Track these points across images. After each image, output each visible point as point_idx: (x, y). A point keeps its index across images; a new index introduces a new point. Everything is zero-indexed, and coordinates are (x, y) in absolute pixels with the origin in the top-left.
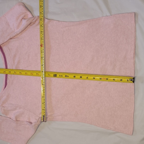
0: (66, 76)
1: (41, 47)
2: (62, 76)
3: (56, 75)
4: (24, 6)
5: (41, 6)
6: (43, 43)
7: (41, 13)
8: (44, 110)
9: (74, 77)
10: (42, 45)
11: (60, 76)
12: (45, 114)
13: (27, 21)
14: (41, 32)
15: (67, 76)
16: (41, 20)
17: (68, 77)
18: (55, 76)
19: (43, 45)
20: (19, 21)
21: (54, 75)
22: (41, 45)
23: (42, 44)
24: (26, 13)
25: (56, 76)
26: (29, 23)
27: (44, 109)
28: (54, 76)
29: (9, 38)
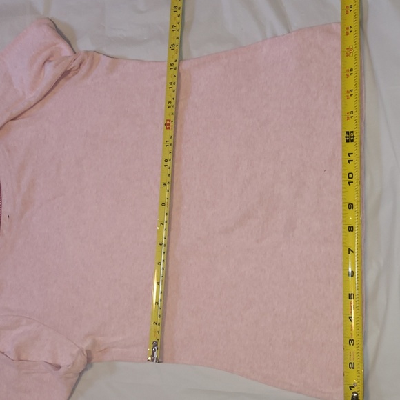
0: (350, 175)
1: (167, 128)
2: (349, 161)
3: (352, 141)
4: (53, 25)
5: (175, 7)
6: (172, 118)
7: (174, 28)
8: (159, 324)
9: (351, 206)
10: (169, 124)
11: (349, 154)
12: (159, 338)
13: (57, 65)
14: (171, 83)
15: (351, 180)
16: (172, 48)
17: (349, 183)
18: (349, 137)
19: (171, 124)
20: (36, 67)
21: (352, 132)
22: (166, 124)
23: (170, 121)
24: (57, 46)
25: (348, 141)
26: (60, 71)
27: (158, 322)
28: (347, 133)
29: (7, 116)
